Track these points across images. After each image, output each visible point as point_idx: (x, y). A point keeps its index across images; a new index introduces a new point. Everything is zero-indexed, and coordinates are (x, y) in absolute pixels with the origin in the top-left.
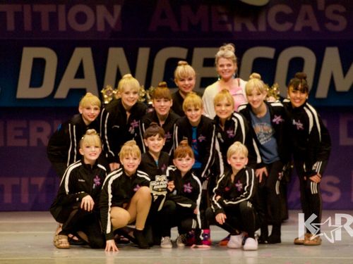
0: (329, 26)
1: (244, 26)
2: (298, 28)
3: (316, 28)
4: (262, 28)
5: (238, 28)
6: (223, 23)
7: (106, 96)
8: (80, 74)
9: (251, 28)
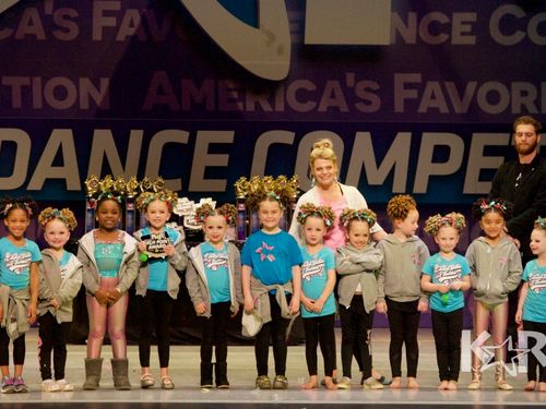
0: (360, 106)
1: (257, 104)
2: (323, 108)
3: (344, 108)
4: (280, 107)
5: (251, 107)
6: (233, 101)
7: (90, 188)
8: (59, 161)
9: (266, 107)
